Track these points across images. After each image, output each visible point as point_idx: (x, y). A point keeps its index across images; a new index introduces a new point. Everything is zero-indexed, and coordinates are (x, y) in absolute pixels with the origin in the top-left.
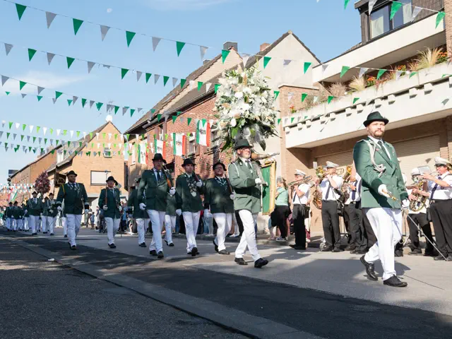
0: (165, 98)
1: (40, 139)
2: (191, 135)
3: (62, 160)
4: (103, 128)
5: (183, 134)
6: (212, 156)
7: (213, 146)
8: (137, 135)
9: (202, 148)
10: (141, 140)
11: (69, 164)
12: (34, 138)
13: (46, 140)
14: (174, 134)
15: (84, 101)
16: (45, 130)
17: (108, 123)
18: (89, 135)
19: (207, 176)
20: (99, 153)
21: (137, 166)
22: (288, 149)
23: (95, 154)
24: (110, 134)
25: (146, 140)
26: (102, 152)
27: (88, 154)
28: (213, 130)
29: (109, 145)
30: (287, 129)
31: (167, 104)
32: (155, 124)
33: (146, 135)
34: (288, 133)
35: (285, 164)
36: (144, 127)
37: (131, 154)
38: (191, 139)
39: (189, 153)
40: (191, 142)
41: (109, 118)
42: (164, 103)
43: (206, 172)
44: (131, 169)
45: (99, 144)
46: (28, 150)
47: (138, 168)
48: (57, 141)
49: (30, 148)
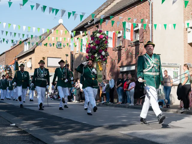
0: (100, 7)
1: (11, 33)
2: (119, 33)
3: (28, 49)
4: (56, 27)
5: (114, 32)
6: (134, 48)
7: (135, 41)
8: (81, 32)
9: (127, 42)
10: (84, 36)
11: (32, 52)
12: (7, 32)
13: (15, 34)
14: (107, 31)
15: (44, 8)
16: (14, 26)
17: (60, 24)
18: (47, 32)
19: (130, 62)
20: (54, 44)
21: (80, 54)
22: (189, 44)
23: (51, 46)
24: (62, 31)
25: (87, 36)
26: (55, 44)
27: (46, 45)
28: (136, 29)
29: (61, 39)
30: (189, 30)
31: (102, 11)
32: (93, 25)
33: (87, 32)
34: (189, 32)
35: (187, 55)
36: (85, 27)
37: (76, 46)
38: (119, 35)
39: (117, 45)
40: (119, 38)
41: (61, 21)
42: (99, 11)
43: (129, 60)
44: (76, 56)
45: (53, 38)
46: (3, 41)
47: (81, 56)
48: (23, 35)
49: (4, 40)
